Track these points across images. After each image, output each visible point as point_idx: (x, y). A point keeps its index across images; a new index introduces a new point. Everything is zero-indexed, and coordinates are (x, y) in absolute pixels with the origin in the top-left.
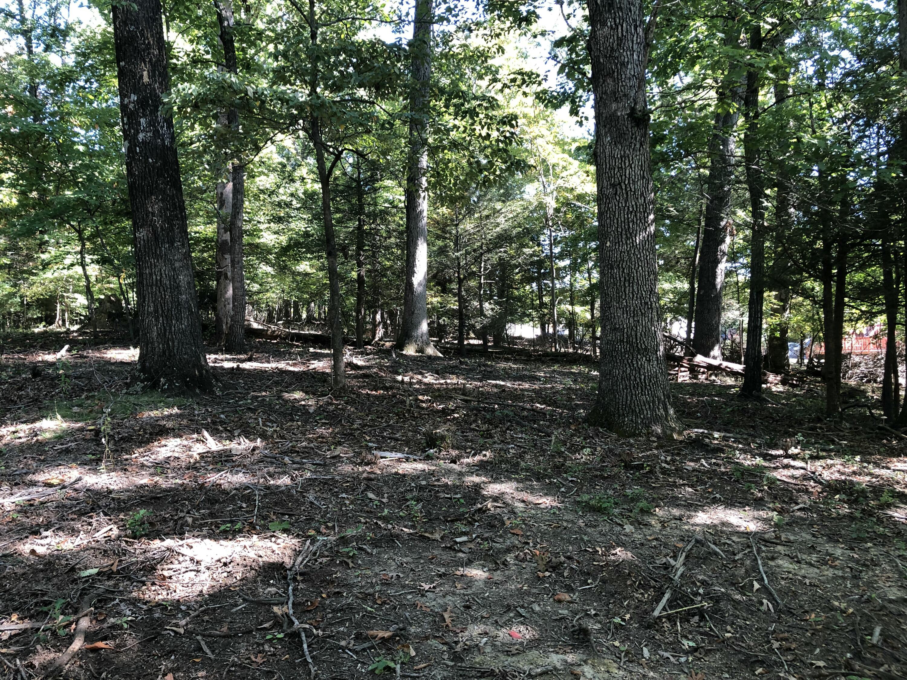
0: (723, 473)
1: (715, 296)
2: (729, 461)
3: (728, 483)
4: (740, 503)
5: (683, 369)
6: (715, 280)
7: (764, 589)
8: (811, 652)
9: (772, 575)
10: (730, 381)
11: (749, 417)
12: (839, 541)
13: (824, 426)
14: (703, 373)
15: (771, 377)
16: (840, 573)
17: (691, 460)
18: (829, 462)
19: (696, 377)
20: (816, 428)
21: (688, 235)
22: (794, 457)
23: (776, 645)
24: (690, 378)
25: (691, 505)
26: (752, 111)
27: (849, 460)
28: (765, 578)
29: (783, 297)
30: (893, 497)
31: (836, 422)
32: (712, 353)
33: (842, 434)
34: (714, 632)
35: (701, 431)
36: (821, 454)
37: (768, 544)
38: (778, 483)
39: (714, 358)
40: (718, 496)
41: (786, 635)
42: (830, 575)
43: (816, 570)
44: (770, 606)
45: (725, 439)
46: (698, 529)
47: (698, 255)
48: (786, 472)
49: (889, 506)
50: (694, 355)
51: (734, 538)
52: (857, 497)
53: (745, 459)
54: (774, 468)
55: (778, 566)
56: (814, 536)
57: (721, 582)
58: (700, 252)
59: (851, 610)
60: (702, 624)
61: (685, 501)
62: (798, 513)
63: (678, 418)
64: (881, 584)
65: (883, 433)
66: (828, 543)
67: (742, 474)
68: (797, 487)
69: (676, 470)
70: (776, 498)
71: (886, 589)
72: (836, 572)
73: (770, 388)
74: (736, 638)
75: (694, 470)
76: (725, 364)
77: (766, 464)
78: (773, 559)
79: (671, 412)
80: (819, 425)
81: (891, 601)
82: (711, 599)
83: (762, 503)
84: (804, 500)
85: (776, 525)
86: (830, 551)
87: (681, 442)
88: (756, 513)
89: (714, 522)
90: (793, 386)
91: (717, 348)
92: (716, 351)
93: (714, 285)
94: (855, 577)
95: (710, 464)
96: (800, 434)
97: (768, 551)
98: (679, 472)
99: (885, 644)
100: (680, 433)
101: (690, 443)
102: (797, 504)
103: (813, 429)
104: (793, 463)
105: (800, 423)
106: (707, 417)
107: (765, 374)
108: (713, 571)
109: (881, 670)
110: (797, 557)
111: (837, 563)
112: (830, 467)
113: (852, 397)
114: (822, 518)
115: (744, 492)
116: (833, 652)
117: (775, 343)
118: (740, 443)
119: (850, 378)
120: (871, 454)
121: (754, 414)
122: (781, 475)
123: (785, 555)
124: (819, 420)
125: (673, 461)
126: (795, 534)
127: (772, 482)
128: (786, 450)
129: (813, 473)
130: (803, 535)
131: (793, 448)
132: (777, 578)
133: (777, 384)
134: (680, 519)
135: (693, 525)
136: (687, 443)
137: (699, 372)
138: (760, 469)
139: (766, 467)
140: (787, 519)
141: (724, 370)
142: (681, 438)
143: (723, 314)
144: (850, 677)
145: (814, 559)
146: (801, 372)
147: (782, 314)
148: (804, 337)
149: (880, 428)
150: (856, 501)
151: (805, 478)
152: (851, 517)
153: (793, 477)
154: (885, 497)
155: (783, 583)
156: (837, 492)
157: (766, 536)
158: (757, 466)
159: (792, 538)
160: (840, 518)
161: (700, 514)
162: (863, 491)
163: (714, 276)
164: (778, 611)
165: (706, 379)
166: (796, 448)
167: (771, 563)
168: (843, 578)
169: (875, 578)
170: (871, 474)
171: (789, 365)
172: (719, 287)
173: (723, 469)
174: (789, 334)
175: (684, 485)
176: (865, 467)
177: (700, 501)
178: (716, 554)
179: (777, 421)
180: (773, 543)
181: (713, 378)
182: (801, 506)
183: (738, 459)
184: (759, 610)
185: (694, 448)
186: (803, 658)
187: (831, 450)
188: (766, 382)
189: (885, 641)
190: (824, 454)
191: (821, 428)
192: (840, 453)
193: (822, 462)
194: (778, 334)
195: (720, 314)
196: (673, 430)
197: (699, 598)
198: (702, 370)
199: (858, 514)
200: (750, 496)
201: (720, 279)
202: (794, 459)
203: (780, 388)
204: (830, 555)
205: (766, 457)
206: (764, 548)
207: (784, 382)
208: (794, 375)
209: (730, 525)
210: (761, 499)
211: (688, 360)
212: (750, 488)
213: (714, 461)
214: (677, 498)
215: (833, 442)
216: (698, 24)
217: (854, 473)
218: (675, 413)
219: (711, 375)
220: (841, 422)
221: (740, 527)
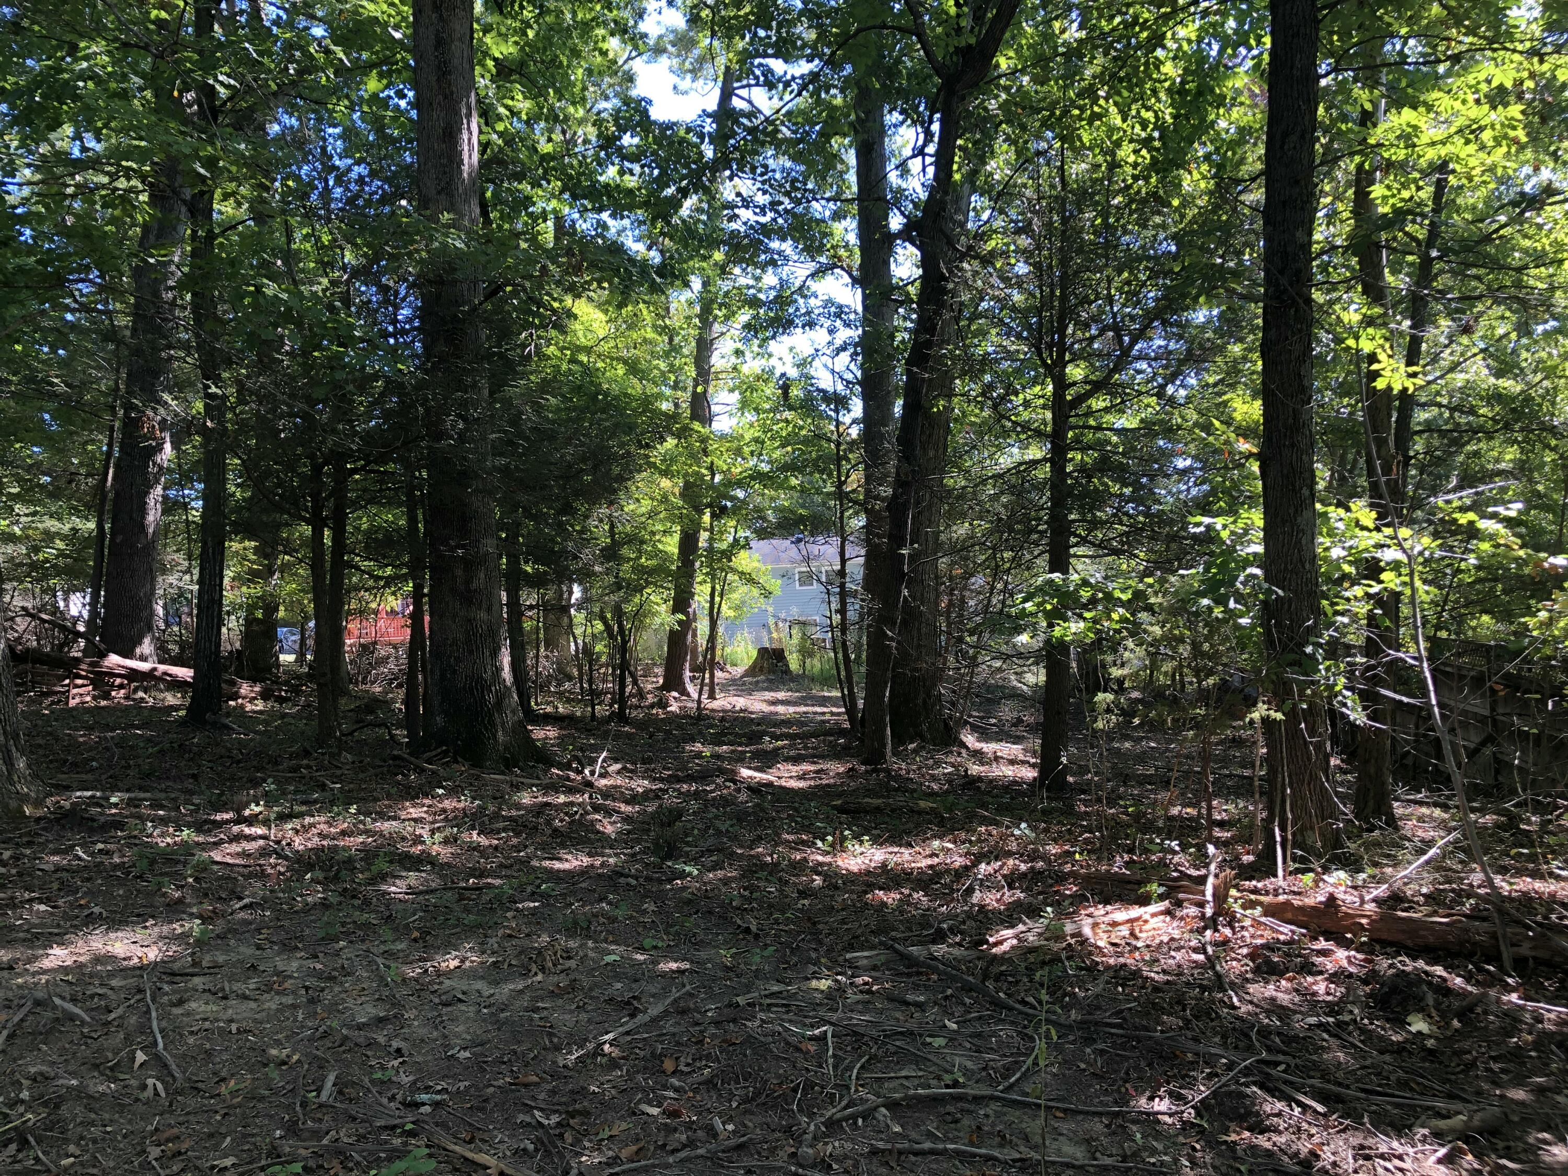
0: (116, 867)
1: (144, 548)
2: (132, 841)
3: (121, 882)
4: (138, 915)
5: (79, 682)
6: (144, 518)
7: (157, 1061)
8: (216, 1147)
9: (173, 1034)
10: (171, 699)
11: (191, 760)
12: (297, 948)
13: (312, 763)
14: (121, 686)
15: (245, 689)
16: (289, 1000)
17: (55, 852)
18: (308, 820)
19: (107, 696)
20: (301, 766)
21: (91, 431)
22: (251, 821)
23: (155, 1152)
24: (94, 698)
25: (37, 936)
26: (202, 227)
27: (339, 814)
28: (160, 1040)
29: (269, 550)
30: (391, 862)
31: (332, 755)
32: (138, 651)
33: (339, 772)
34: (43, 1164)
35: (89, 793)
36: (297, 808)
37: (178, 979)
38: (215, 867)
39: (143, 658)
40: (97, 910)
41: (175, 1130)
42: (274, 1007)
43: (253, 1005)
44: (159, 1086)
45: (132, 803)
46: (44, 978)
47: (111, 471)
48: (235, 848)
49: (383, 877)
50: (103, 655)
51: (114, 983)
52: (338, 871)
53: (162, 835)
54: (215, 843)
55: (188, 1014)
56: (259, 947)
57: (71, 1068)
58: (117, 467)
59: (295, 1058)
60: (20, 1156)
61: (28, 931)
62: (242, 915)
63: (35, 776)
64: (350, 1003)
65: (400, 765)
66: (279, 954)
67: (152, 862)
68: (246, 871)
69: (20, 874)
70: (206, 895)
71: (357, 1008)
72: (284, 1000)
73: (242, 706)
74: (82, 1164)
75: (58, 869)
76: (162, 668)
77: (201, 839)
78: (180, 1002)
79: (21, 764)
80: (305, 762)
81: (360, 1027)
82: (45, 1104)
83: (181, 907)
84: (255, 890)
85: (199, 942)
86: (281, 966)
87: (38, 820)
88: (165, 929)
89: (82, 959)
90: (281, 700)
91: (147, 641)
92: (147, 647)
93: (142, 527)
94: (312, 1001)
95: (92, 854)
96: (270, 780)
97: (174, 992)
98: (26, 878)
99: (340, 1098)
100: (38, 803)
101: (57, 820)
102: (240, 898)
103: (295, 769)
104: (247, 831)
105: (275, 761)
106: (110, 767)
107: (233, 683)
108: (62, 1052)
109: (325, 1142)
110: (223, 989)
111: (288, 984)
112: (306, 829)
113: (372, 712)
114: (279, 915)
115: (149, 894)
116: (253, 1135)
117: (255, 628)
118: (162, 807)
119: (373, 683)
120: (376, 800)
121: (200, 754)
122: (224, 854)
123: (204, 991)
124: (307, 753)
125: (16, 858)
126: (226, 952)
127: (204, 868)
128: (239, 811)
129: (278, 842)
130: (242, 949)
131: (253, 806)
132: (181, 1035)
133: (255, 698)
134: (11, 968)
135: (34, 974)
136: (50, 821)
137: (113, 685)
138: (187, 848)
139: (198, 844)
140: (219, 926)
141: (160, 679)
142: (39, 813)
143: (160, 579)
144: (271, 1169)
145: (252, 986)
146: (298, 677)
147: (266, 580)
148: (307, 619)
149: (395, 758)
150: (336, 878)
151: (264, 853)
152: (324, 905)
153: (244, 854)
154: (382, 865)
155: (191, 1040)
156: (310, 867)
157: (176, 966)
158: (184, 843)
159: (221, 959)
160: (308, 909)
161: (57, 951)
162: (350, 861)
163: (142, 510)
164: (173, 1093)
165: (127, 698)
166: (258, 805)
167: (177, 1011)
168: (294, 1007)
169: (343, 995)
170: (367, 832)
171: (278, 665)
172: (151, 530)
173: (117, 860)
174: (281, 613)
175: (31, 901)
176: (361, 822)
177: (58, 926)
178: (72, 1018)
179: (239, 762)
180: (187, 975)
181: (141, 694)
182: (246, 901)
183: (151, 836)
184: (137, 1100)
185: (63, 827)
186: (198, 1163)
187: (315, 802)
188: (235, 696)
189: (340, 1092)
190: (304, 808)
191: (308, 767)
192: (327, 804)
193: (296, 823)
194: (259, 614)
195: (153, 580)
196: (24, 799)
197: (21, 1109)
198: (118, 681)
199: (333, 899)
200: (159, 900)
201: (153, 516)
202: (250, 825)
203: (260, 705)
204: (278, 973)
205: (199, 827)
206: (166, 988)
207: (265, 696)
208: (287, 683)
209: (112, 958)
210: (180, 901)
211: (92, 664)
212: (160, 885)
213: (100, 846)
214: (12, 928)
215: (323, 787)
216: (94, 48)
217: (343, 833)
218: (29, 766)
219: (136, 690)
220: (339, 754)
221: (130, 958)
